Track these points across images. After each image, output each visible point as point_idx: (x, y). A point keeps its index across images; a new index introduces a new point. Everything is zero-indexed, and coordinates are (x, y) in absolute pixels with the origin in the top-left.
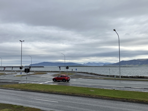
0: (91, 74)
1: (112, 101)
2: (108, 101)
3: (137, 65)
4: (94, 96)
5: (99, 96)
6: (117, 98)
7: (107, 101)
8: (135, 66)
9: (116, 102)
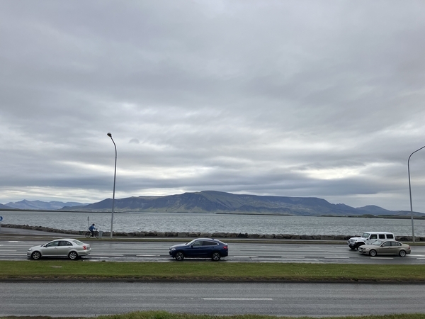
0: (39, 229)
1: (108, 284)
2: (100, 284)
3: (138, 210)
4: (66, 278)
5: (79, 276)
6: (117, 277)
7: (97, 284)
8: (133, 210)
9: (115, 284)
